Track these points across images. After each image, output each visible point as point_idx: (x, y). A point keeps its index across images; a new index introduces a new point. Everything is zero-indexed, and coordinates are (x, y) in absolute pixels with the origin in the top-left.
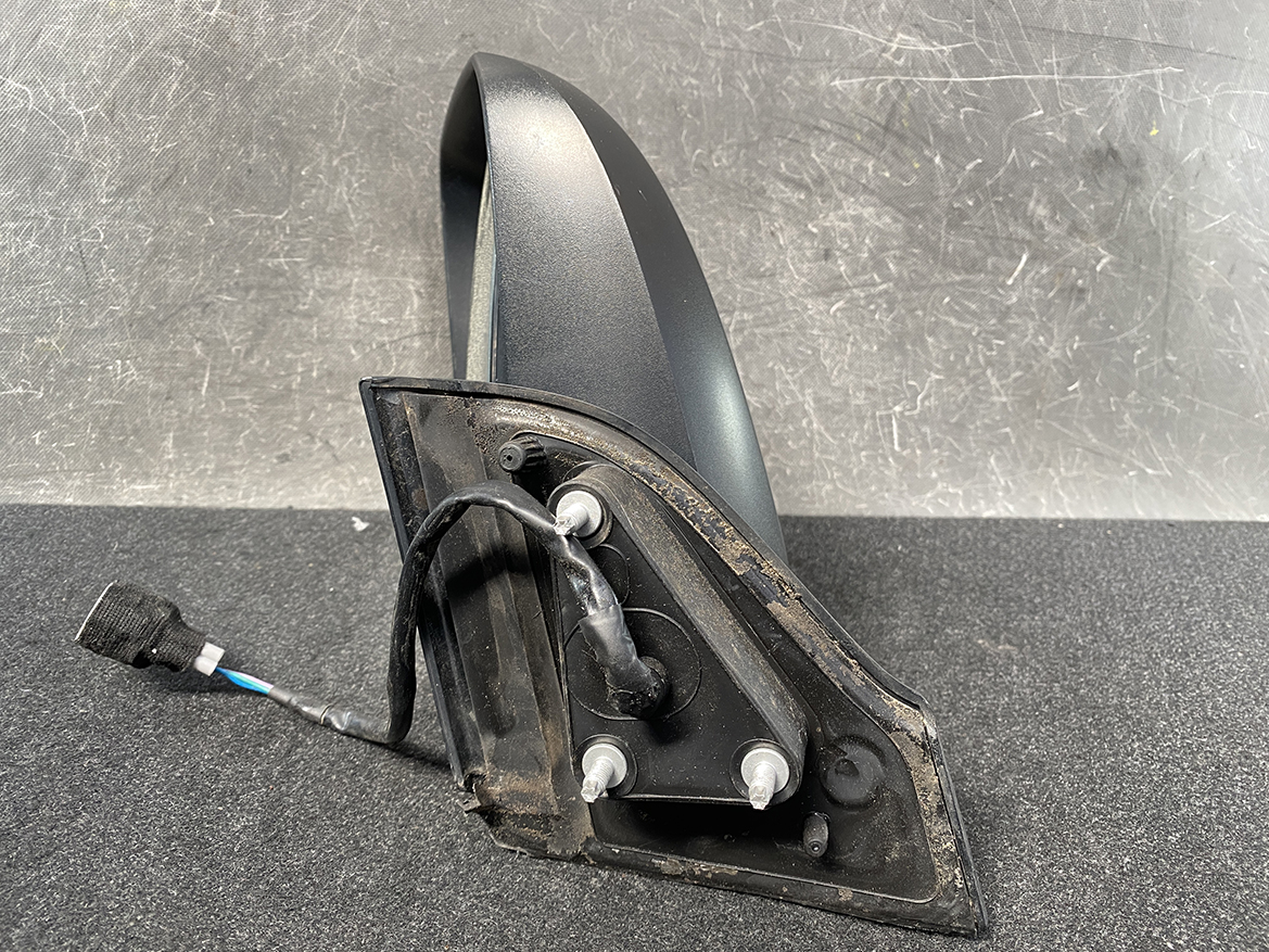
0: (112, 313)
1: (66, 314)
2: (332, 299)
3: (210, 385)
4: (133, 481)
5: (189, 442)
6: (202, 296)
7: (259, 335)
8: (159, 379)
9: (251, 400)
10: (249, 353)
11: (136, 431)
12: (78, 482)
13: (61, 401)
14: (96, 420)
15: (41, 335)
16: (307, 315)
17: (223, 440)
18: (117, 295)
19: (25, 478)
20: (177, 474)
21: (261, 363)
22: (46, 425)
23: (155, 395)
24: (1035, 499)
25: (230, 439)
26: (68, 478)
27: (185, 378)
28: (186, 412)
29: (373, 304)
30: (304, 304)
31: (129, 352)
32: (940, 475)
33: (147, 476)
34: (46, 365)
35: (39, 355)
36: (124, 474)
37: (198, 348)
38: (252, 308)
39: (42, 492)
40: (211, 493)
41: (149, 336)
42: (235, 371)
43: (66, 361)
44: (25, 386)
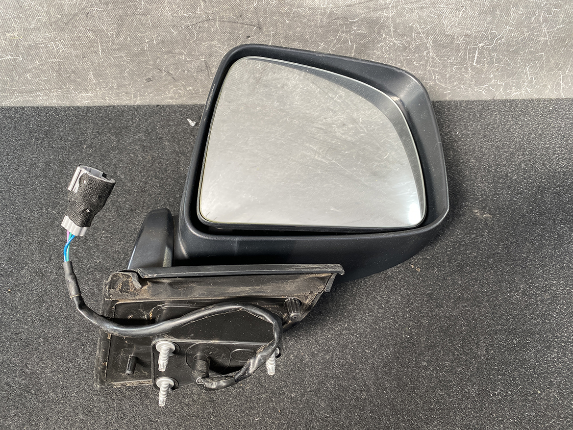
0: (39, 20)
1: (16, 23)
2: (155, 5)
3: (103, 51)
4: (81, 92)
5: (101, 75)
6: (83, 9)
7: (120, 26)
8: (75, 49)
9: (125, 56)
10: (118, 35)
11: (74, 72)
12: (55, 94)
13: (32, 61)
14: (52, 68)
15: (8, 32)
16: (143, 14)
17: (117, 74)
18: (38, 11)
19: (31, 92)
20: (100, 89)
21: (126, 39)
22: (30, 71)
23: (77, 56)
24: (545, 86)
25: (121, 73)
26: (50, 92)
27: (89, 48)
28: (95, 63)
29: (179, 7)
30: (141, 9)
31: (55, 37)
32: (495, 76)
33: (86, 90)
34: (17, 45)
35: (11, 41)
36: (75, 90)
37: (90, 34)
38: (113, 13)
39: (41, 98)
40: (119, 96)
41: (63, 30)
42: (113, 43)
43: (26, 44)
44: (12, 55)
